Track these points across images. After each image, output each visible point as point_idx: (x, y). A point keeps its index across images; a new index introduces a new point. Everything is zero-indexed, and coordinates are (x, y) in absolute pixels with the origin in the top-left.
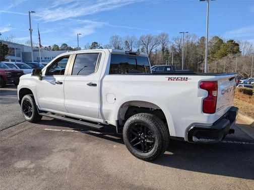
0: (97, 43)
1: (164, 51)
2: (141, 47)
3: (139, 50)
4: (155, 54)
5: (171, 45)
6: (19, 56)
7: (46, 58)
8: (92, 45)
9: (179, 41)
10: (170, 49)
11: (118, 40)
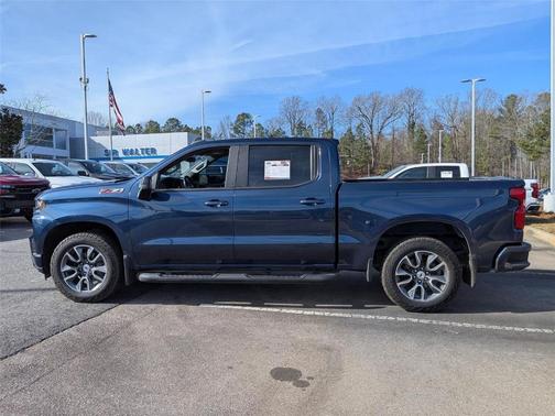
0: (247, 116)
1: (413, 132)
2: (356, 123)
3: (350, 130)
4: (390, 138)
5: (432, 116)
6: (63, 146)
7: (125, 152)
8: (238, 120)
9: (453, 106)
10: (427, 126)
11: (300, 108)
